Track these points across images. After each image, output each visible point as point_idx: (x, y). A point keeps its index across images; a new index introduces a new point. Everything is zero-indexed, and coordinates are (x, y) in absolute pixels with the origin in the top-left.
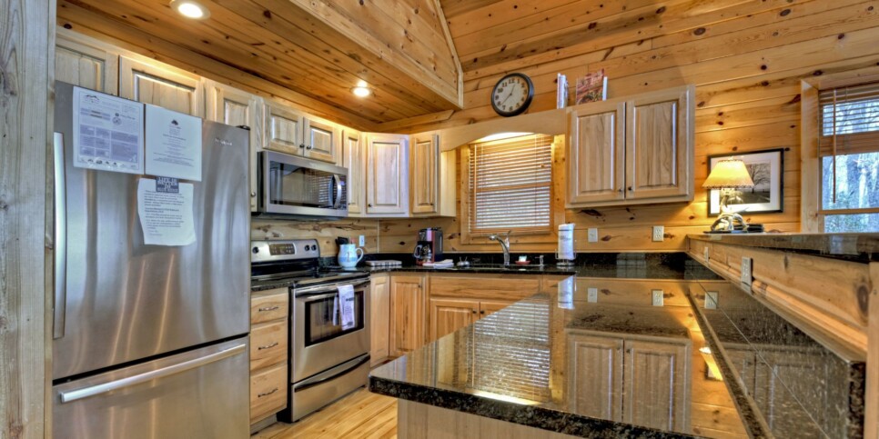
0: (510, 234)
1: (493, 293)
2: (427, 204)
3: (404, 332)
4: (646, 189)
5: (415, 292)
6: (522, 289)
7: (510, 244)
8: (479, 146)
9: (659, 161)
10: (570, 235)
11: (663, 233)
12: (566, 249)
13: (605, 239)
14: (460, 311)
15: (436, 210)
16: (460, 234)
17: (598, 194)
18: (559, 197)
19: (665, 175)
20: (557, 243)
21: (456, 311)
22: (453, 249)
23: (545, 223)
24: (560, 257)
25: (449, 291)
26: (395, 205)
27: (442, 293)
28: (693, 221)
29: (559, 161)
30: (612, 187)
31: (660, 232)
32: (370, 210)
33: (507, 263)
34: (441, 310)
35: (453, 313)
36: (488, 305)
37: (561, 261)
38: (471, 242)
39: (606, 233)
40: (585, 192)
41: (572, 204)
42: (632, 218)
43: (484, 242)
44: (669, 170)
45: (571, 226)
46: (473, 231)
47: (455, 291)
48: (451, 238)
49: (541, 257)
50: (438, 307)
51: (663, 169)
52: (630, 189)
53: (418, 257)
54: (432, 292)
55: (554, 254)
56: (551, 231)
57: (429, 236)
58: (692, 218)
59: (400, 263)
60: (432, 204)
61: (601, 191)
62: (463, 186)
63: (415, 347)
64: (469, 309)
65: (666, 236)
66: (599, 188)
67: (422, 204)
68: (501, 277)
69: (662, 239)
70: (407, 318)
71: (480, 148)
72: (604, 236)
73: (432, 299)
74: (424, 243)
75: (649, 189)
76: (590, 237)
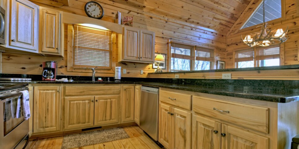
0: (97, 68)
1: (102, 92)
2: (53, 48)
3: (45, 117)
4: (144, 59)
5: (54, 94)
6: (114, 90)
7: (95, 73)
8: (80, 27)
9: (148, 51)
10: (120, 70)
11: (143, 72)
12: (118, 75)
13: (128, 73)
14: (84, 102)
15: (59, 52)
16: (66, 66)
17: (132, 57)
18: (114, 56)
19: (149, 55)
20: (114, 73)
21: (81, 102)
22: (62, 74)
23: (108, 65)
24: (116, 78)
25: (77, 93)
26: (30, 44)
27: (73, 94)
28: (150, 70)
29: (114, 43)
30: (136, 56)
31: (142, 71)
32: (12, 43)
33: (94, 80)
34: (72, 102)
35: (80, 103)
36: (99, 97)
37: (116, 80)
38: (73, 71)
39: (128, 71)
40: (128, 56)
41: (124, 59)
42: (135, 67)
43: (81, 71)
44: (150, 54)
45: (120, 68)
46: (74, 65)
47: (81, 92)
48: (61, 68)
49: (109, 78)
50: (70, 101)
51: (149, 53)
52: (141, 58)
53: (45, 76)
54: (67, 94)
55: (113, 77)
56: (110, 69)
57: (52, 65)
58: (149, 68)
59: (30, 79)
60: (57, 49)
61: (133, 57)
62: (69, 43)
63: (54, 124)
64: (89, 100)
65: (144, 73)
66: (133, 56)
67: (49, 48)
68: (104, 85)
69: (143, 74)
70: (48, 110)
71: (80, 28)
72: (128, 72)
73: (66, 98)
74: (50, 69)
75: (145, 59)
76: (124, 72)
